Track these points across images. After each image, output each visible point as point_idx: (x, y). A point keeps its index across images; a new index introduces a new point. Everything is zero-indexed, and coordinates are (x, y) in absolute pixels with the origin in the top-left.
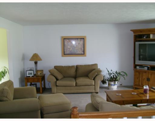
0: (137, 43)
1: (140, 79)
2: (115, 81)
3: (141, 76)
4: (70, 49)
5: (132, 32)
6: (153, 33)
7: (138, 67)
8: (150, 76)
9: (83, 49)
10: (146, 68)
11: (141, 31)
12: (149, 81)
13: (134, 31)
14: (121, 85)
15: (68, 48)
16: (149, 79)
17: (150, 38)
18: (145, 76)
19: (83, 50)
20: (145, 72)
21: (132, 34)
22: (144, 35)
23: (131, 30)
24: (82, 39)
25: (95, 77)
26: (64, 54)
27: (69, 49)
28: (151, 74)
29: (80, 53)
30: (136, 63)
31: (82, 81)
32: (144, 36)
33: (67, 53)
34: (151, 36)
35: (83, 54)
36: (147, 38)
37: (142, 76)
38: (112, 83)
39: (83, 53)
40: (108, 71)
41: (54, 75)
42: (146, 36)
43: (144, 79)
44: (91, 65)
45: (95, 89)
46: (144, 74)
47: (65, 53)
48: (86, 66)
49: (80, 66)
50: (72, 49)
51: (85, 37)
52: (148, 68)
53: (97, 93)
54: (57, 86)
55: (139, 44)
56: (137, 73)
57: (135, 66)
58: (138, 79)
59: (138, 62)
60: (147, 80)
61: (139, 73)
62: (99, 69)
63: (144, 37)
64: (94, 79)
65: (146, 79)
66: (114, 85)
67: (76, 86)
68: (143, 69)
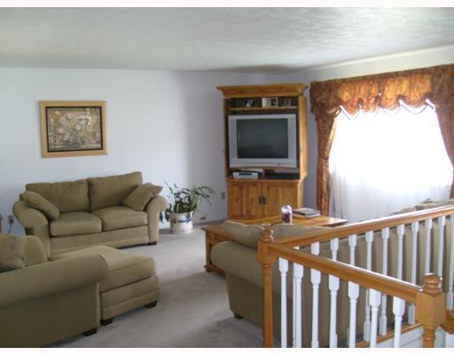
0: (232, 119)
1: (244, 200)
2: (189, 210)
3: (244, 193)
4: (63, 135)
5: (221, 93)
6: (269, 95)
7: (236, 175)
8: (265, 192)
9: (98, 135)
10: (255, 176)
11: (241, 90)
12: (265, 203)
13: (225, 90)
14: (204, 218)
15: (60, 134)
16: (264, 199)
17: (260, 105)
18: (254, 194)
19: (98, 139)
20: (255, 184)
21: (221, 97)
22: (245, 100)
23: (218, 88)
24: (95, 107)
25: (148, 204)
26: (49, 151)
27: (61, 137)
28: (268, 188)
29: (91, 146)
30: (232, 166)
31: (115, 216)
32: (246, 103)
33: (57, 147)
34: (265, 103)
35: (101, 147)
36: (253, 105)
37: (248, 196)
38: (183, 217)
39: (99, 146)
40: (171, 189)
41: (42, 207)
42: (251, 102)
43: (253, 199)
44: (127, 175)
45: (149, 234)
46: (252, 189)
47: (52, 147)
48: (111, 179)
49: (99, 179)
50: (71, 135)
51: (104, 102)
52: (260, 174)
53: (154, 243)
54: (51, 236)
55: (238, 121)
56: (236, 189)
57: (230, 172)
58: (239, 201)
59: (236, 162)
60: (260, 202)
61: (241, 188)
62: (149, 184)
63: (248, 105)
64: (145, 210)
65: (256, 201)
66: (188, 221)
67: (103, 231)
68: (250, 177)
